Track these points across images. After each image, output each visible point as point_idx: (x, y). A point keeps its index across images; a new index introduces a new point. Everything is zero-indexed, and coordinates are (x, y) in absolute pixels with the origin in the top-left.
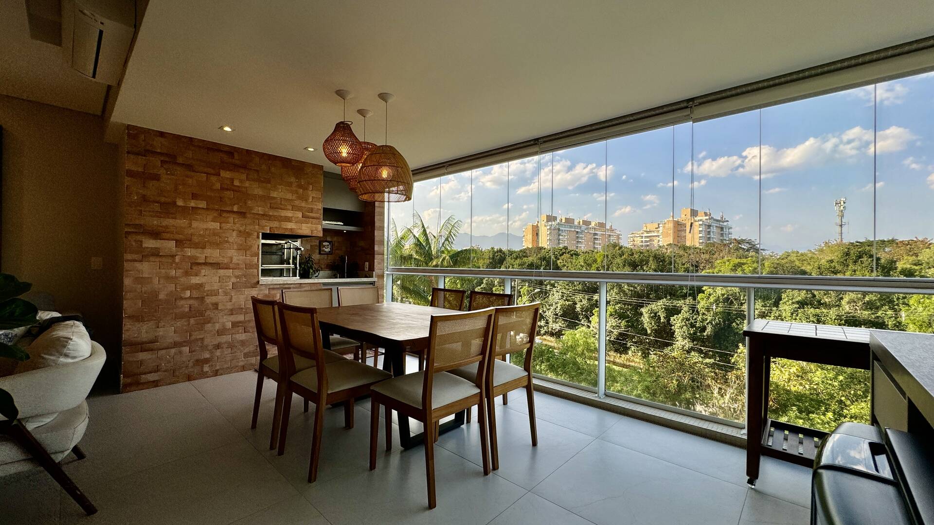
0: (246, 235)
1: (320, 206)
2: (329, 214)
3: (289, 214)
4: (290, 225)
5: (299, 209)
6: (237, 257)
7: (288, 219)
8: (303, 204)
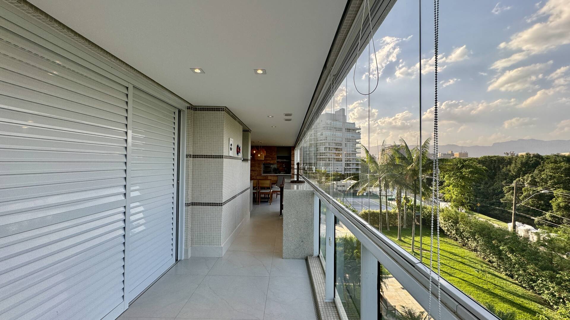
0: (259, 164)
1: (276, 156)
2: (279, 158)
3: (268, 159)
4: (269, 161)
5: (271, 157)
6: (257, 169)
7: (268, 160)
8: (271, 156)
